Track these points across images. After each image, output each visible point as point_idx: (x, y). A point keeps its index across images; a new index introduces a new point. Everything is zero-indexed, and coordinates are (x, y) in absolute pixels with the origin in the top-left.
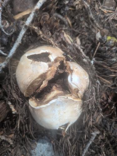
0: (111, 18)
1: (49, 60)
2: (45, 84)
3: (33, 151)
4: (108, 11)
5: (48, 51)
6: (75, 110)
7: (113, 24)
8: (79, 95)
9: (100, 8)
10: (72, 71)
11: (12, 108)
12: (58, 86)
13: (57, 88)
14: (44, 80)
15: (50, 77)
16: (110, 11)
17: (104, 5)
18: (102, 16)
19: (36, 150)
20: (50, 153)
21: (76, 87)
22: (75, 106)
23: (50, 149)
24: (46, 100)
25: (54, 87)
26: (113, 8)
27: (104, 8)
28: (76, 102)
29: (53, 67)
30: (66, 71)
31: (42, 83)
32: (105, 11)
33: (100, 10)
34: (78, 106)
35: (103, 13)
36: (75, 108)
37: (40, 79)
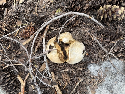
0: (48, 6)
1: (53, 46)
2: (62, 52)
3: (92, 73)
4: (44, 5)
5: (50, 45)
6: (79, 45)
7: (51, 6)
8: (73, 41)
9: (41, 9)
10: (61, 39)
11: (66, 70)
12: (65, 47)
13: (66, 48)
14: (60, 52)
15: (60, 49)
16: (45, 4)
17: (41, 6)
18: (46, 10)
19: (92, 72)
20: (97, 66)
21: (69, 41)
22: (77, 44)
23: (95, 65)
24: (68, 55)
25: (65, 49)
26: (44, 2)
27: (42, 7)
28: (75, 43)
29: (57, 46)
30: (61, 41)
31: (61, 53)
32: (44, 7)
33: (42, 9)
34: (78, 43)
35: (44, 9)
36: (78, 44)
37: (59, 54)
